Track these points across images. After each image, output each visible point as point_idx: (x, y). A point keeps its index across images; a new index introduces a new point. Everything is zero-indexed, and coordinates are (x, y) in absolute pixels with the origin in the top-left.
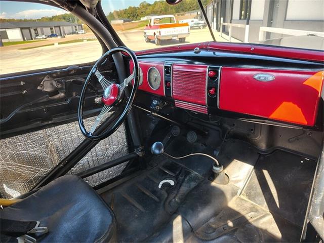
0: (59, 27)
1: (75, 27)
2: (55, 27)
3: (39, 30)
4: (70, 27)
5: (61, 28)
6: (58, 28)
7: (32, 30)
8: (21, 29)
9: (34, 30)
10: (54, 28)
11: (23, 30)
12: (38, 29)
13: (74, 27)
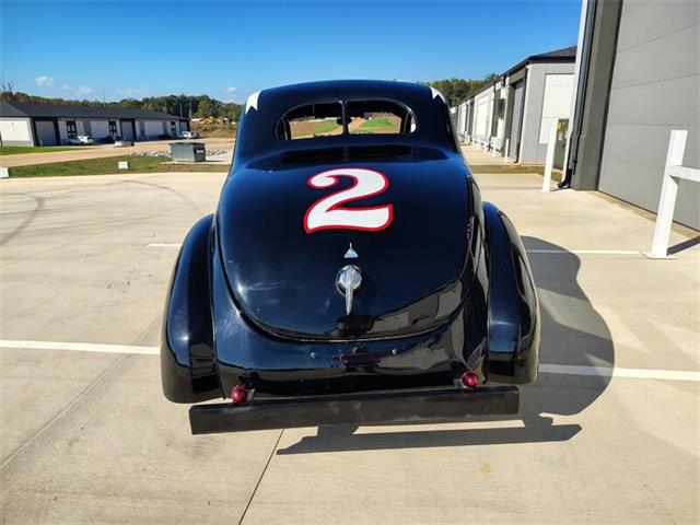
0: (133, 121)
1: (173, 123)
2: (122, 120)
3: (80, 124)
4: (161, 123)
5: (137, 124)
6: (129, 124)
7: (62, 125)
8: (34, 120)
9: (68, 123)
10: (118, 123)
11: (37, 123)
12: (77, 123)
13: (169, 123)
